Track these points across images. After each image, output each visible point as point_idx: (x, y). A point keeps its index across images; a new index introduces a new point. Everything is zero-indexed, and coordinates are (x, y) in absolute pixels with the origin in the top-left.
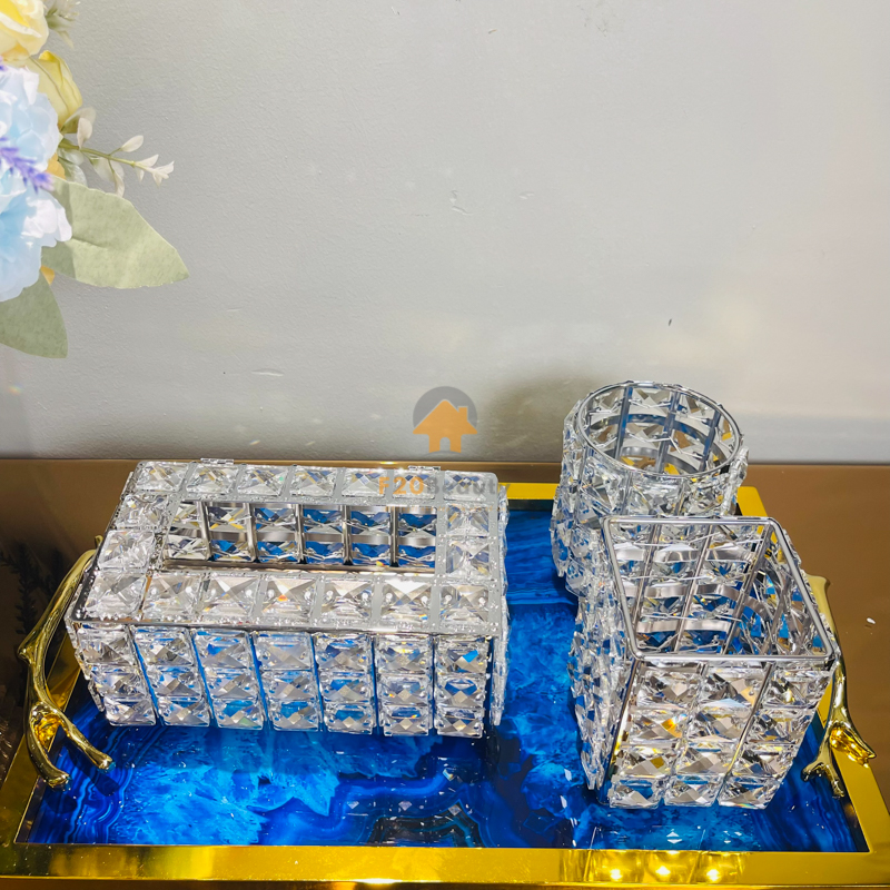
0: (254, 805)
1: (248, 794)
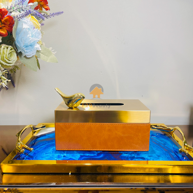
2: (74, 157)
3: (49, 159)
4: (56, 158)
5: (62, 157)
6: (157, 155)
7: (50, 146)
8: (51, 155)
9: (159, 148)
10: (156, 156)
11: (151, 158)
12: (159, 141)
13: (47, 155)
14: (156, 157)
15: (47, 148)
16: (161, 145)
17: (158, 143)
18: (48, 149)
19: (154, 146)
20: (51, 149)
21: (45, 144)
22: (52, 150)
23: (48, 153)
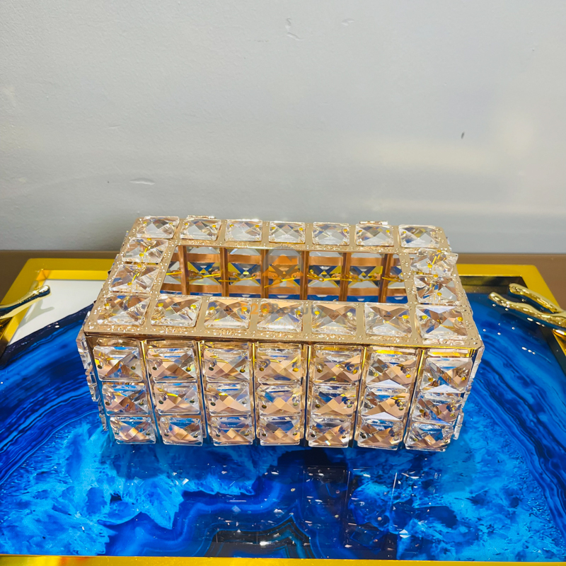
0: (104, 519)
1: (100, 510)
2: (156, 503)
3: (50, 516)
4: (78, 515)
5: (105, 503)
6: (508, 493)
7: (63, 419)
8: (61, 488)
9: (514, 434)
10: (505, 503)
11: (484, 512)
12: (516, 386)
13: (42, 487)
14: (501, 509)
15: (48, 435)
16: (524, 415)
17: (510, 396)
18: (51, 440)
19: (495, 423)
20: (65, 442)
21: (42, 404)
22: (68, 447)
23: (48, 473)
